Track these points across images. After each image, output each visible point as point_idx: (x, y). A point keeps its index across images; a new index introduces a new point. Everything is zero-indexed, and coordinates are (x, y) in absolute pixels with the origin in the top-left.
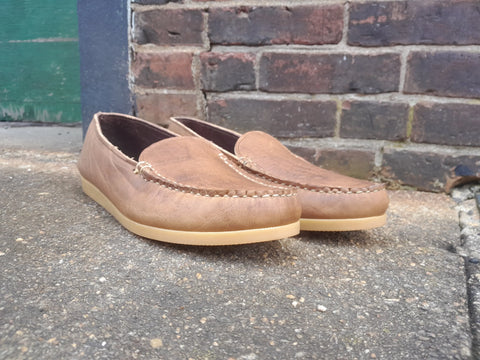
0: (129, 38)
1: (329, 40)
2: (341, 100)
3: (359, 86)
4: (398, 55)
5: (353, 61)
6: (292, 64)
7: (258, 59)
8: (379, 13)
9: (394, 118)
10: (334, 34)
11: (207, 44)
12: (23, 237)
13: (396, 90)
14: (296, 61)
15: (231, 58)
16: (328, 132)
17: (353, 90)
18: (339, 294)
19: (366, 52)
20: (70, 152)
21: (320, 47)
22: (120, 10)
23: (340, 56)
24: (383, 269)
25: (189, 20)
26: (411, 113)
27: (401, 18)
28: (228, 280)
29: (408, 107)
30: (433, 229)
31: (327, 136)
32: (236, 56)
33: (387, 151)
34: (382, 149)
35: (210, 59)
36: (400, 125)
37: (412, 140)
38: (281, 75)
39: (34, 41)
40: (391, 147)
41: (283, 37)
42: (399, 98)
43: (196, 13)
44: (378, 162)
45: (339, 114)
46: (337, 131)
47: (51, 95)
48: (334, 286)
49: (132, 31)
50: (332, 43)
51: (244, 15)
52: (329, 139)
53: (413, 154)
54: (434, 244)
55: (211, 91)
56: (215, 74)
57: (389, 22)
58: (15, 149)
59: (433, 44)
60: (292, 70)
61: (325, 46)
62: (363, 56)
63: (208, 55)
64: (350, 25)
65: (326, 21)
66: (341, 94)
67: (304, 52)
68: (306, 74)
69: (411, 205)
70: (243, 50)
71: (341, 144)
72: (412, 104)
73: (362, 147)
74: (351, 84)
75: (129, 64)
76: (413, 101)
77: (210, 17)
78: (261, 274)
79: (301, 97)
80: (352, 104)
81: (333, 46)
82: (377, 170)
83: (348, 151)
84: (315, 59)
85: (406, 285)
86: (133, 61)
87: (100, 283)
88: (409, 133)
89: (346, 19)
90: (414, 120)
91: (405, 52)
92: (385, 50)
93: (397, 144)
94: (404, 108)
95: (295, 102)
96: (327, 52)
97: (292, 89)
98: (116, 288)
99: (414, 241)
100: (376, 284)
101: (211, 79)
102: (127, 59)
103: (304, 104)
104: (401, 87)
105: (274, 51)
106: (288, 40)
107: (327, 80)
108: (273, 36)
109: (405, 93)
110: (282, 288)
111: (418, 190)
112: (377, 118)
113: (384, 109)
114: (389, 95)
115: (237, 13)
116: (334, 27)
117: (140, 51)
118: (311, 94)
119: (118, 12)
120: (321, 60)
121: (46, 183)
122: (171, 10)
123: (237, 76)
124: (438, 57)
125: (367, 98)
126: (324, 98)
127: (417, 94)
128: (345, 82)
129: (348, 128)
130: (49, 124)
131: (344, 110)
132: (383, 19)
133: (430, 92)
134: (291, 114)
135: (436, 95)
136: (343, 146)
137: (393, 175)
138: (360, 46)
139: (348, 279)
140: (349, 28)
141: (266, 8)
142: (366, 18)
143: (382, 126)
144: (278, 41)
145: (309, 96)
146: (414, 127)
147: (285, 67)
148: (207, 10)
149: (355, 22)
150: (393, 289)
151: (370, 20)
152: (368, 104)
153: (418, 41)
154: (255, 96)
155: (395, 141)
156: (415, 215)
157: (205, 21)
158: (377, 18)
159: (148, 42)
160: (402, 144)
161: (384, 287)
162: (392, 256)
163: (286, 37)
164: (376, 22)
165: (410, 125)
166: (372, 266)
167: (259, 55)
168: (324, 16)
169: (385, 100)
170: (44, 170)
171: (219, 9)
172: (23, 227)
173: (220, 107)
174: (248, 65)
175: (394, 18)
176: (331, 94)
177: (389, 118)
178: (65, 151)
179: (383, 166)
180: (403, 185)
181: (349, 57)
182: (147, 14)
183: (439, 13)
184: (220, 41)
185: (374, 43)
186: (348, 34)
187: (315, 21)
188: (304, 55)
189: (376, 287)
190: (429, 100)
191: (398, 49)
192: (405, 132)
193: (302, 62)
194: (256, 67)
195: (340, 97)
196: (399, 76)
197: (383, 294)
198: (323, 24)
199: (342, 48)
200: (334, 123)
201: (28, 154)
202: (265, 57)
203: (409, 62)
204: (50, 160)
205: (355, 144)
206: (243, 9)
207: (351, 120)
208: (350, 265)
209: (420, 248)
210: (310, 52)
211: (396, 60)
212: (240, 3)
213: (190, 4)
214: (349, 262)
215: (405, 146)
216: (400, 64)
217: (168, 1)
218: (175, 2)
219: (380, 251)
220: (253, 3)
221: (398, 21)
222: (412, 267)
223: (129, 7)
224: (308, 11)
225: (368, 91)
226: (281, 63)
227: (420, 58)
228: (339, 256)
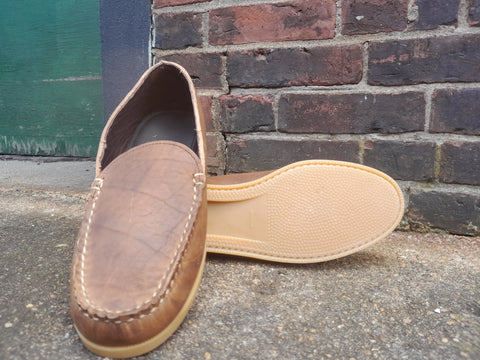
1: (349, 80)
2: (362, 140)
3: (381, 126)
4: (422, 93)
5: (375, 100)
6: (311, 106)
7: (277, 101)
8: (400, 52)
9: (421, 158)
10: (353, 74)
11: (226, 87)
12: (34, 303)
13: (421, 129)
14: (315, 102)
15: (250, 100)
17: (376, 130)
19: (388, 91)
21: (339, 87)
22: (141, 55)
23: (361, 95)
24: (411, 347)
25: (208, 63)
26: (439, 152)
27: (423, 56)
29: (435, 146)
30: (468, 287)
32: (254, 98)
33: (414, 193)
34: (409, 189)
35: (229, 101)
36: (427, 165)
37: (441, 181)
38: (300, 115)
39: (66, 79)
40: (418, 188)
41: (302, 79)
42: (425, 137)
43: (214, 56)
45: (361, 153)
47: (81, 130)
50: (353, 83)
51: (263, 58)
53: (443, 195)
54: (469, 309)
55: (231, 133)
56: (234, 116)
57: (411, 60)
58: (42, 189)
59: (459, 82)
60: (311, 111)
61: (345, 86)
62: (384, 95)
63: (227, 98)
65: (345, 61)
66: (363, 134)
67: (323, 92)
68: (326, 114)
69: (442, 254)
70: (262, 92)
72: (439, 144)
74: (374, 124)
76: (440, 140)
77: (228, 60)
78: (275, 354)
79: (322, 138)
80: (374, 144)
81: (353, 86)
84: (335, 98)
88: (437, 173)
89: (366, 59)
90: (443, 160)
91: (429, 90)
92: (407, 89)
93: (425, 185)
94: (430, 148)
95: (315, 143)
96: (347, 92)
97: (312, 130)
99: (447, 305)
101: (231, 122)
103: (324, 145)
104: (427, 125)
105: (293, 92)
106: (307, 82)
107: (348, 121)
108: (291, 78)
109: (431, 132)
111: (451, 233)
112: (402, 157)
113: (409, 148)
114: (412, 134)
115: (255, 55)
116: (353, 67)
118: (331, 134)
119: (139, 57)
120: (342, 100)
121: (66, 231)
122: (190, 54)
123: (257, 118)
124: (465, 94)
125: (390, 138)
126: (346, 138)
127: (444, 132)
128: (367, 122)
130: (79, 158)
131: (365, 150)
132: (404, 57)
133: (458, 130)
134: (311, 154)
135: (465, 134)
137: (422, 217)
138: (381, 85)
140: (370, 67)
141: (284, 49)
142: (386, 57)
143: (408, 166)
144: (297, 83)
145: (329, 136)
146: (442, 166)
147: (304, 108)
148: (225, 54)
149: (375, 62)
151: (391, 59)
152: (392, 144)
153: (443, 79)
154: (274, 137)
155: (422, 181)
157: (224, 65)
158: (398, 57)
160: (430, 184)
162: (421, 329)
163: (305, 78)
164: (397, 60)
165: (437, 164)
166: (398, 342)
167: (278, 97)
168: (343, 56)
169: (410, 140)
170: (66, 216)
171: (238, 53)
172: (36, 290)
173: (240, 149)
174: (268, 106)
175: (416, 56)
176: (352, 134)
177: (414, 158)
179: (410, 207)
180: (432, 228)
181: (370, 96)
182: (167, 58)
183: (464, 50)
184: (238, 84)
185: (396, 82)
186: (368, 74)
187: (334, 62)
188: (323, 95)
190: (458, 139)
191: (421, 87)
192: (433, 171)
193: (321, 103)
194: (275, 109)
195: (362, 137)
196: (424, 115)
198: (343, 64)
199: (363, 87)
201: (54, 195)
202: (283, 99)
203: (433, 100)
204: (74, 202)
206: (261, 52)
207: (374, 160)
208: (373, 341)
209: (453, 316)
210: (330, 92)
211: (420, 98)
212: (257, 46)
213: (209, 49)
214: (372, 337)
215: (433, 186)
216: (425, 103)
217: (187, 46)
218: (194, 46)
219: (407, 320)
220: (270, 46)
221: (420, 60)
222: (445, 344)
223: (150, 51)
224: (327, 52)
225: (391, 131)
226: (300, 104)
227: (447, 97)
228: (361, 327)
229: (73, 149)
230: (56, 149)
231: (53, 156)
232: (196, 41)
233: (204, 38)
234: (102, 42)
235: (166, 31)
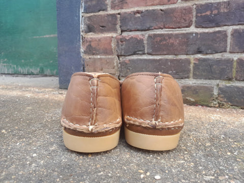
0: (81, 30)
1: (185, 25)
2: (192, 58)
3: (203, 50)
4: (226, 31)
5: (199, 36)
6: (165, 40)
7: (146, 38)
8: (213, 9)
9: (225, 67)
10: (187, 22)
11: (119, 31)
12: (6, 130)
13: (225, 51)
14: (167, 38)
15: (132, 37)
16: (186, 76)
17: (200, 52)
18: (174, 171)
19: (206, 30)
20: (53, 88)
21: (180, 29)
22: (77, 16)
23: (192, 33)
24: (208, 156)
25: (110, 19)
26: (235, 64)
27: (226, 11)
29: (233, 60)
31: (185, 78)
32: (134, 36)
33: (221, 86)
34: (218, 85)
35: (121, 39)
36: (228, 71)
37: (236, 80)
38: (159, 45)
39: (45, 36)
40: (223, 84)
41: (159, 25)
42: (227, 55)
43: (113, 16)
44: (216, 92)
45: (192, 65)
46: (191, 75)
47: (52, 62)
48: (172, 166)
49: (82, 27)
50: (187, 27)
51: (139, 15)
52: (187, 79)
53: (237, 88)
55: (122, 56)
56: (123, 46)
57: (219, 13)
58: (28, 87)
60: (164, 42)
61: (183, 29)
62: (204, 33)
63: (120, 37)
64: (197, 17)
65: (183, 15)
66: (193, 54)
67: (171, 32)
68: (172, 44)
69: (235, 117)
70: (138, 33)
71: (194, 82)
72: (235, 59)
73: (206, 84)
74: (198, 49)
75: (81, 43)
76: (235, 57)
77: (120, 17)
78: (128, 156)
79: (170, 57)
80: (199, 60)
81: (187, 29)
82: (215, 97)
83: (198, 86)
84: (177, 36)
85: (221, 168)
86: (83, 42)
87: (32, 157)
88: (234, 75)
89: (194, 14)
90: (237, 68)
91: (230, 29)
92: (217, 29)
93: (227, 82)
94: (230, 62)
95: (167, 60)
96: (184, 32)
97: (165, 53)
98: (39, 160)
99: (233, 138)
100: (201, 166)
101: (122, 50)
102: (80, 41)
103: (172, 61)
104: (228, 49)
105: (155, 33)
106: (162, 27)
107: (184, 47)
108: (154, 25)
109: (231, 52)
110: (138, 165)
111: (241, 109)
112: (214, 67)
113: (219, 62)
114: (220, 54)
115: (135, 14)
116: (187, 18)
117: (86, 36)
118: (176, 55)
119: (75, 18)
120: (181, 36)
121: (33, 103)
122: (101, 15)
123: (136, 47)
125: (208, 56)
126: (183, 57)
127: (238, 53)
128: (195, 48)
129: (198, 73)
130: (50, 76)
131: (194, 63)
132: (215, 12)
134: (165, 66)
136: (195, 83)
137: (225, 100)
138: (203, 27)
139: (182, 162)
140: (196, 18)
141: (150, 10)
142: (205, 12)
143: (218, 72)
144: (157, 27)
145: (174, 56)
146: (237, 71)
147: (161, 41)
148: (119, 14)
149: (199, 15)
150: (212, 169)
151: (208, 13)
152: (208, 59)
153: (237, 23)
154: (145, 57)
155: (226, 80)
156: (237, 123)
157: (118, 19)
158: (212, 12)
159: (90, 31)
160: (230, 82)
161: (206, 168)
162: (216, 148)
163: (161, 25)
164: (211, 13)
165: (234, 70)
166: (201, 153)
167: (147, 35)
168: (182, 13)
169: (219, 57)
170: (36, 97)
171: (126, 13)
173: (126, 64)
174: (142, 41)
175: (222, 11)
176: (187, 54)
177: (221, 67)
178: (51, 88)
179: (219, 94)
180: (232, 106)
181: (197, 34)
182: (89, 18)
184: (126, 29)
185: (211, 25)
186: (196, 22)
187: (176, 16)
188: (171, 34)
189: (200, 168)
191: (225, 28)
192: (232, 74)
193: (170, 38)
194: (145, 42)
195: (192, 56)
196: (227, 43)
197: (204, 173)
198: (182, 17)
199: (192, 29)
200: (189, 70)
201: (32, 89)
202: (150, 37)
203: (232, 35)
204: (42, 92)
205: (202, 82)
206: (138, 12)
207: (199, 69)
208: (186, 153)
209: (236, 143)
210: (175, 32)
211: (225, 34)
212: (136, 9)
213: (111, 12)
214: (186, 150)
215: (232, 83)
216: (227, 36)
217: (99, 11)
218: (103, 10)
219: (208, 144)
220: (143, 9)
221: (224, 13)
222: (228, 155)
223: (81, 15)
224: (173, 10)
225: (208, 52)
226: (158, 39)
227: (239, 33)
228: (181, 146)
229: (48, 72)
230: (39, 72)
231: (38, 75)
232: (104, 8)
233: (108, 7)
234: (57, 10)
235: (89, 3)
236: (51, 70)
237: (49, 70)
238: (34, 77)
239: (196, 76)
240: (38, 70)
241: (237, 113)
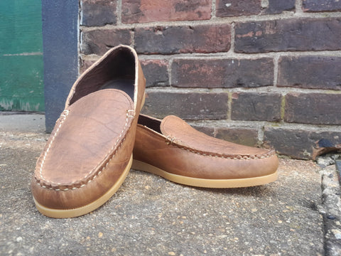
0: (79, 50)
1: (221, 49)
2: (230, 93)
3: (244, 82)
4: (272, 59)
5: (239, 64)
6: (195, 68)
7: (170, 64)
8: (256, 29)
9: (272, 105)
10: (224, 45)
13: (271, 84)
14: (197, 65)
15: (151, 63)
16: (223, 116)
17: (240, 85)
18: (214, 250)
19: (248, 57)
20: (36, 133)
21: (214, 54)
22: (72, 30)
23: (230, 60)
24: (255, 226)
25: (121, 36)
26: (283, 101)
27: (272, 32)
28: (124, 238)
29: (281, 96)
30: (300, 190)
31: (222, 119)
32: (154, 62)
33: (267, 129)
34: (264, 128)
36: (276, 110)
37: (285, 121)
38: (187, 75)
39: (21, 54)
40: (270, 126)
41: (188, 48)
42: (274, 90)
43: (125, 32)
44: (260, 137)
45: (230, 102)
46: (229, 115)
47: (32, 92)
48: (211, 243)
49: (81, 45)
50: (224, 51)
51: (160, 33)
52: (224, 121)
53: (287, 131)
54: (300, 203)
57: (263, 36)
59: (296, 51)
60: (194, 71)
61: (218, 54)
62: (246, 60)
64: (236, 38)
65: (219, 35)
66: (231, 88)
67: (203, 58)
68: (205, 74)
69: (285, 170)
70: (159, 59)
71: (232, 124)
72: (284, 94)
73: (249, 126)
74: (238, 81)
75: (79, 68)
76: (284, 92)
77: (135, 34)
78: (153, 233)
79: (202, 91)
80: (239, 95)
81: (224, 54)
82: (260, 143)
83: (238, 130)
84: (211, 63)
85: (272, 242)
86: (82, 67)
87: (16, 242)
88: (283, 115)
89: (233, 34)
90: (286, 106)
91: (277, 57)
92: (262, 56)
93: (274, 124)
94: (277, 98)
95: (197, 94)
96: (220, 58)
97: (196, 86)
98: (27, 247)
99: (284, 200)
100: (247, 241)
102: (76, 65)
103: (204, 96)
104: (275, 82)
105: (182, 58)
106: (191, 50)
107: (220, 79)
108: (180, 47)
109: (278, 86)
110: (167, 245)
111: (292, 158)
112: (258, 104)
113: (263, 98)
114: (266, 88)
115: (154, 31)
116: (224, 40)
117: (86, 59)
118: (209, 88)
119: (70, 32)
120: (216, 63)
122: (108, 30)
123: (156, 77)
124: (301, 60)
125: (250, 91)
126: (219, 91)
127: (287, 87)
128: (234, 79)
129: (237, 113)
130: (30, 113)
131: (233, 100)
132: (259, 33)
133: (296, 85)
134: (195, 102)
135: (301, 88)
136: (234, 126)
138: (243, 53)
139: (224, 236)
140: (235, 40)
141: (175, 27)
142: (247, 33)
143: (263, 111)
144: (184, 51)
145: (207, 90)
146: (286, 111)
147: (190, 69)
148: (133, 30)
149: (239, 36)
150: (261, 245)
151: (250, 34)
152: (251, 95)
153: (286, 49)
154: (169, 90)
155: (273, 121)
156: (287, 178)
157: (132, 38)
158: (255, 33)
159: (92, 52)
160: (278, 124)
161: (253, 243)
162: (264, 215)
163: (190, 47)
164: (254, 35)
165: (283, 109)
166: (246, 223)
167: (171, 61)
168: (217, 32)
169: (264, 92)
170: (11, 147)
171: (142, 29)
174: (164, 68)
175: (267, 32)
176: (223, 88)
177: (267, 105)
178: (33, 132)
179: (264, 140)
180: (280, 155)
181: (236, 61)
182: (91, 33)
183: (300, 28)
184: (142, 52)
186: (235, 45)
187: (210, 36)
188: (203, 60)
189: (247, 243)
190: (296, 91)
191: (272, 54)
192: (280, 114)
193: (202, 66)
194: (169, 70)
195: (230, 90)
196: (273, 74)
197: (251, 250)
198: (217, 38)
199: (231, 54)
200: (226, 109)
201: (5, 135)
202: (175, 63)
203: (279, 64)
204: (19, 139)
205: (243, 124)
206: (159, 29)
207: (239, 106)
208: (228, 223)
209: (287, 207)
210: (208, 58)
211: (270, 63)
212: (156, 24)
213: (121, 26)
214: (228, 221)
215: (280, 125)
216: (273, 65)
217: (106, 24)
218: (111, 24)
219: (254, 210)
220: (166, 24)
221: (270, 35)
222: (279, 224)
223: (79, 28)
224: (206, 29)
225: (250, 86)
226: (187, 66)
227: (288, 61)
228: (220, 215)
229: (26, 106)
230: (13, 106)
231: (11, 111)
232: (112, 20)
233: (118, 19)
234: (43, 20)
235: (90, 13)
236: (31, 104)
237: (28, 104)
238: (5, 114)
239: (235, 117)
240: (12, 103)
241: (287, 164)
